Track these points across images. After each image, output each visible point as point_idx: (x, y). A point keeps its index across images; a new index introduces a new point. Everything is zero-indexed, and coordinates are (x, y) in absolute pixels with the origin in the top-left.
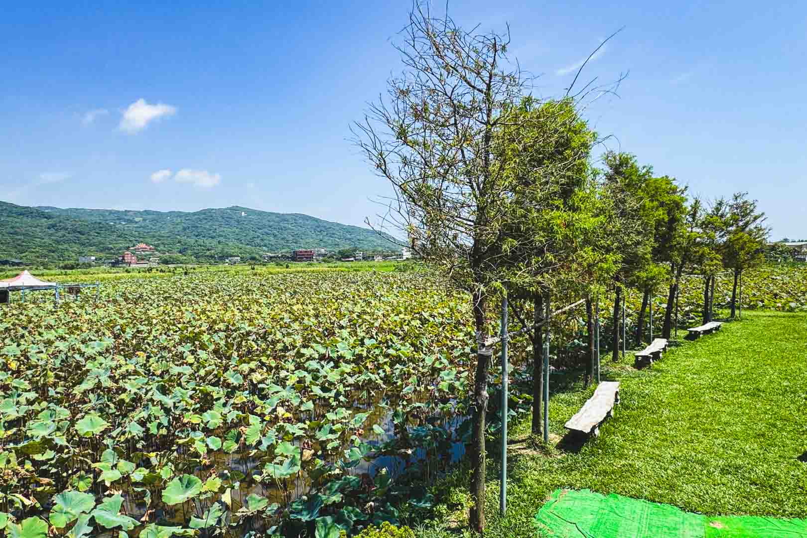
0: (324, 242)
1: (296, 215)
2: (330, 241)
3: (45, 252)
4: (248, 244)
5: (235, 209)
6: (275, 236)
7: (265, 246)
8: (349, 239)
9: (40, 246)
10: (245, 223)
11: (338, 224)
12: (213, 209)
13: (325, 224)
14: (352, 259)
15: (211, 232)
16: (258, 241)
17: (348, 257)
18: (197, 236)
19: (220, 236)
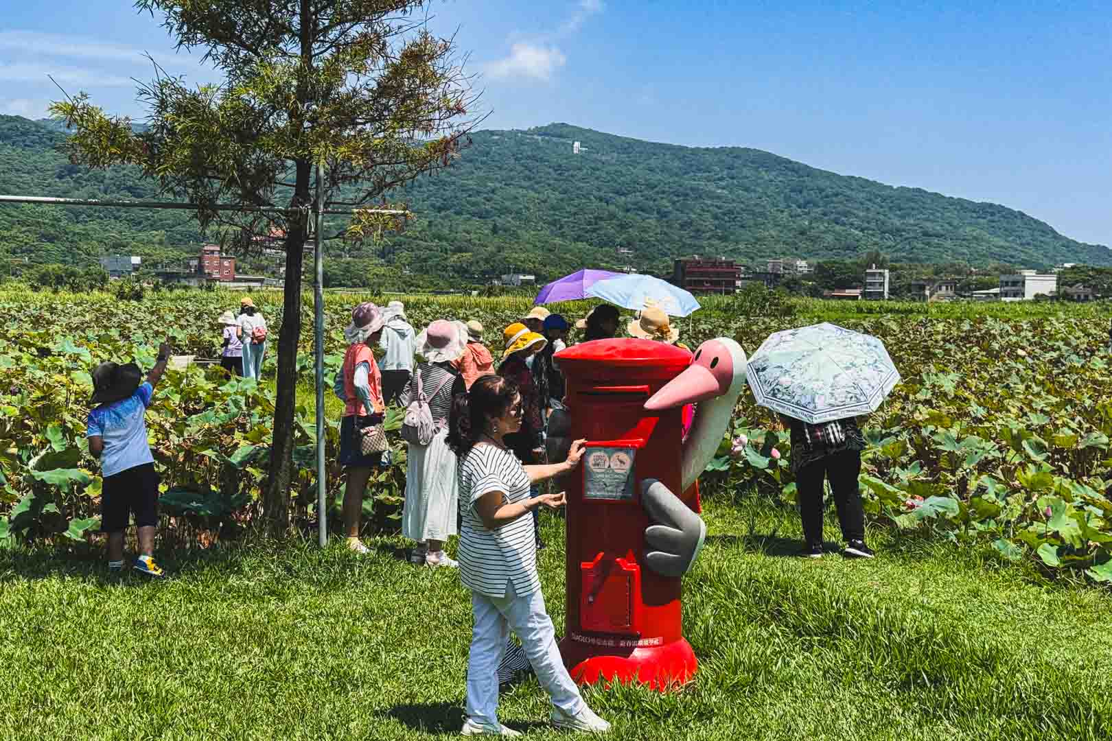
0: (813, 240)
1: (735, 153)
2: (830, 238)
3: (32, 239)
4: (578, 239)
5: (559, 132)
6: (663, 215)
7: (629, 244)
8: (897, 232)
9: (23, 223)
10: (580, 174)
11: (865, 184)
12: (492, 133)
13: (822, 183)
14: (856, 292)
15: (480, 199)
16: (609, 229)
17: (844, 285)
18: (440, 210)
19: (505, 211)
